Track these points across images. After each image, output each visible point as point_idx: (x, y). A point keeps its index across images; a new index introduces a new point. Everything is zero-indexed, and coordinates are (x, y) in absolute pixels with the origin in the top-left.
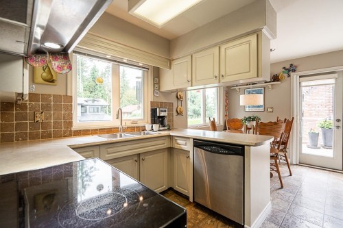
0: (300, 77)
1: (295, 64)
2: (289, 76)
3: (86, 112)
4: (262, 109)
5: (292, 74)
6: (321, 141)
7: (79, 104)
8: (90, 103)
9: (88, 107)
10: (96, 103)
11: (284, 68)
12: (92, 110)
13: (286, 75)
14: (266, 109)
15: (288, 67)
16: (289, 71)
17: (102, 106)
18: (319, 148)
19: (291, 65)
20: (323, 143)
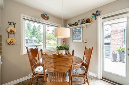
0: (103, 19)
1: (99, 10)
2: (96, 19)
3: (28, 42)
4: (81, 41)
5: (97, 17)
6: (118, 58)
7: (25, 39)
8: (30, 39)
9: (29, 40)
10: (32, 39)
11: (93, 14)
12: (30, 41)
13: (94, 18)
14: (83, 41)
15: (95, 13)
16: (96, 15)
17: (35, 40)
18: (117, 62)
19: (97, 11)
20: (119, 59)
